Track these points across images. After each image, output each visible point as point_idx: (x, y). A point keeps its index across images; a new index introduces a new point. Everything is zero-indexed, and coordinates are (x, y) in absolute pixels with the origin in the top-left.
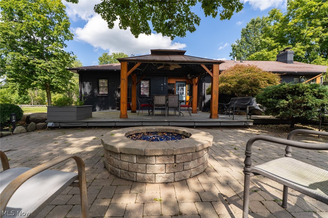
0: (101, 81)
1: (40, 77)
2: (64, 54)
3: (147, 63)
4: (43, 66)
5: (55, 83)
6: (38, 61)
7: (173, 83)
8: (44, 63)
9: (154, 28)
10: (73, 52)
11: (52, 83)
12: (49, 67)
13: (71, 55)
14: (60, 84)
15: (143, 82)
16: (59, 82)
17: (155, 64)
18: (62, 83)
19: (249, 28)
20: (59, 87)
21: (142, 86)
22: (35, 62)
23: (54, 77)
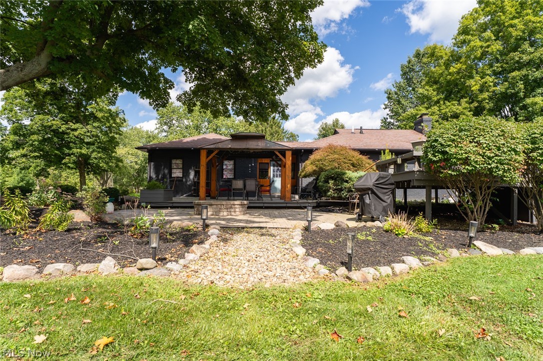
0: (174, 161)
1: (75, 150)
2: (111, 115)
3: (224, 151)
4: (81, 134)
5: (96, 158)
6: (74, 126)
7: (266, 162)
8: (81, 130)
9: (234, 112)
10: (123, 111)
11: (92, 160)
12: (89, 134)
13: (121, 116)
14: (102, 161)
15: (226, 162)
16: (101, 158)
17: (231, 151)
18: (106, 159)
19: (411, 64)
20: (101, 165)
21: (224, 167)
22: (68, 129)
23: (94, 150)
